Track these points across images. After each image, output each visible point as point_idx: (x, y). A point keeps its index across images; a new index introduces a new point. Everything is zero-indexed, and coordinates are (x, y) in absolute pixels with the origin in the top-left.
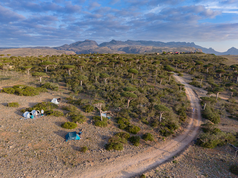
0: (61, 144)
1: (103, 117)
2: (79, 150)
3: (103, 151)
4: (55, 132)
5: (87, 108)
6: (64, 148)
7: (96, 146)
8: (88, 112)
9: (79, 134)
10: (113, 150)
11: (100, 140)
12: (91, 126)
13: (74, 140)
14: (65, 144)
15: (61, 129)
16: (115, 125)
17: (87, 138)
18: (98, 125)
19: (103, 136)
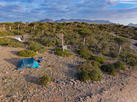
0: (7, 73)
1: (64, 49)
2: (36, 82)
3: (75, 83)
4: (6, 60)
5: (48, 43)
6: (10, 78)
7: (62, 76)
8: (49, 46)
9: (39, 61)
10: (90, 81)
11: (66, 68)
12: (53, 55)
13: (30, 68)
14: (15, 73)
15: (16, 57)
16: (77, 56)
17: (49, 66)
18: (61, 55)
19: (69, 64)
